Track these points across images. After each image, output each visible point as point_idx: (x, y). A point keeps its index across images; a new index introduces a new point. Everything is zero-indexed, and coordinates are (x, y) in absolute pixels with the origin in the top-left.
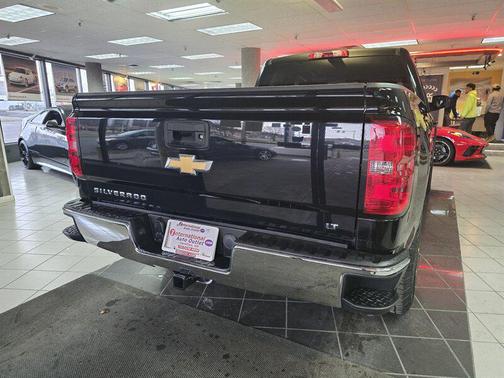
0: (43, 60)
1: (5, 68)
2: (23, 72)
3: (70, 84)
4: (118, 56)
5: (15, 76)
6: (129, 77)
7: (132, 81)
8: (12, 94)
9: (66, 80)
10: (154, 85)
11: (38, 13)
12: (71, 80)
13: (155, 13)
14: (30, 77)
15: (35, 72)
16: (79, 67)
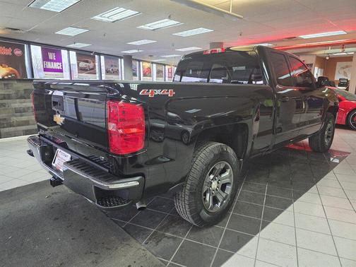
0: (99, 54)
1: (78, 60)
2: (87, 62)
3: (114, 68)
4: (137, 51)
5: (83, 64)
6: (152, 63)
7: (154, 65)
8: (80, 74)
9: (112, 66)
10: (169, 67)
11: (81, 31)
12: (116, 66)
13: (143, 26)
14: (91, 65)
15: (94, 62)
16: (121, 58)
